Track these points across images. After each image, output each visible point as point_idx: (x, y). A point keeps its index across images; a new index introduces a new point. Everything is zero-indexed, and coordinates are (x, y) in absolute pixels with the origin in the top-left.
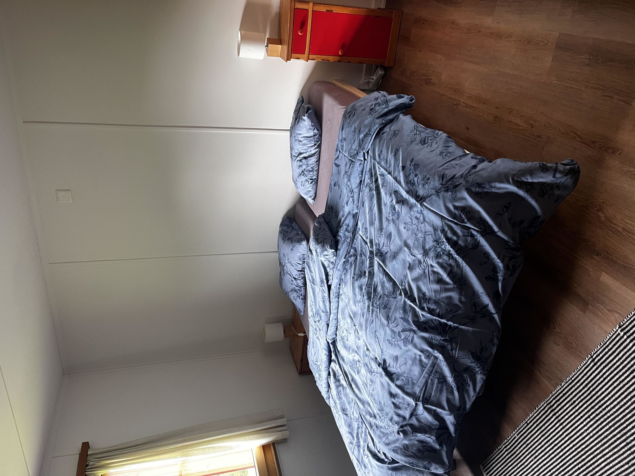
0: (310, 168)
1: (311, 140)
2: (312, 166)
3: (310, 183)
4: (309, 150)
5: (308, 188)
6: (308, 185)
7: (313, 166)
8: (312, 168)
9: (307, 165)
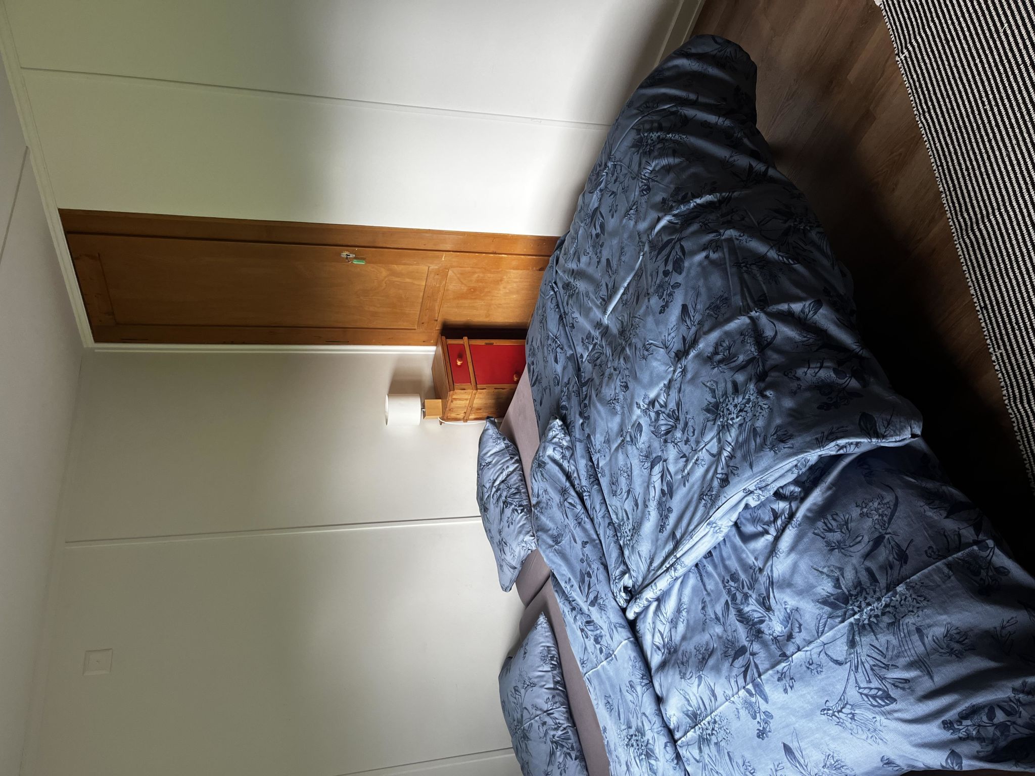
0: (513, 490)
1: (503, 454)
2: (515, 486)
3: (519, 511)
4: (505, 467)
5: (519, 522)
6: (518, 516)
7: (517, 485)
8: (516, 488)
9: (508, 487)
